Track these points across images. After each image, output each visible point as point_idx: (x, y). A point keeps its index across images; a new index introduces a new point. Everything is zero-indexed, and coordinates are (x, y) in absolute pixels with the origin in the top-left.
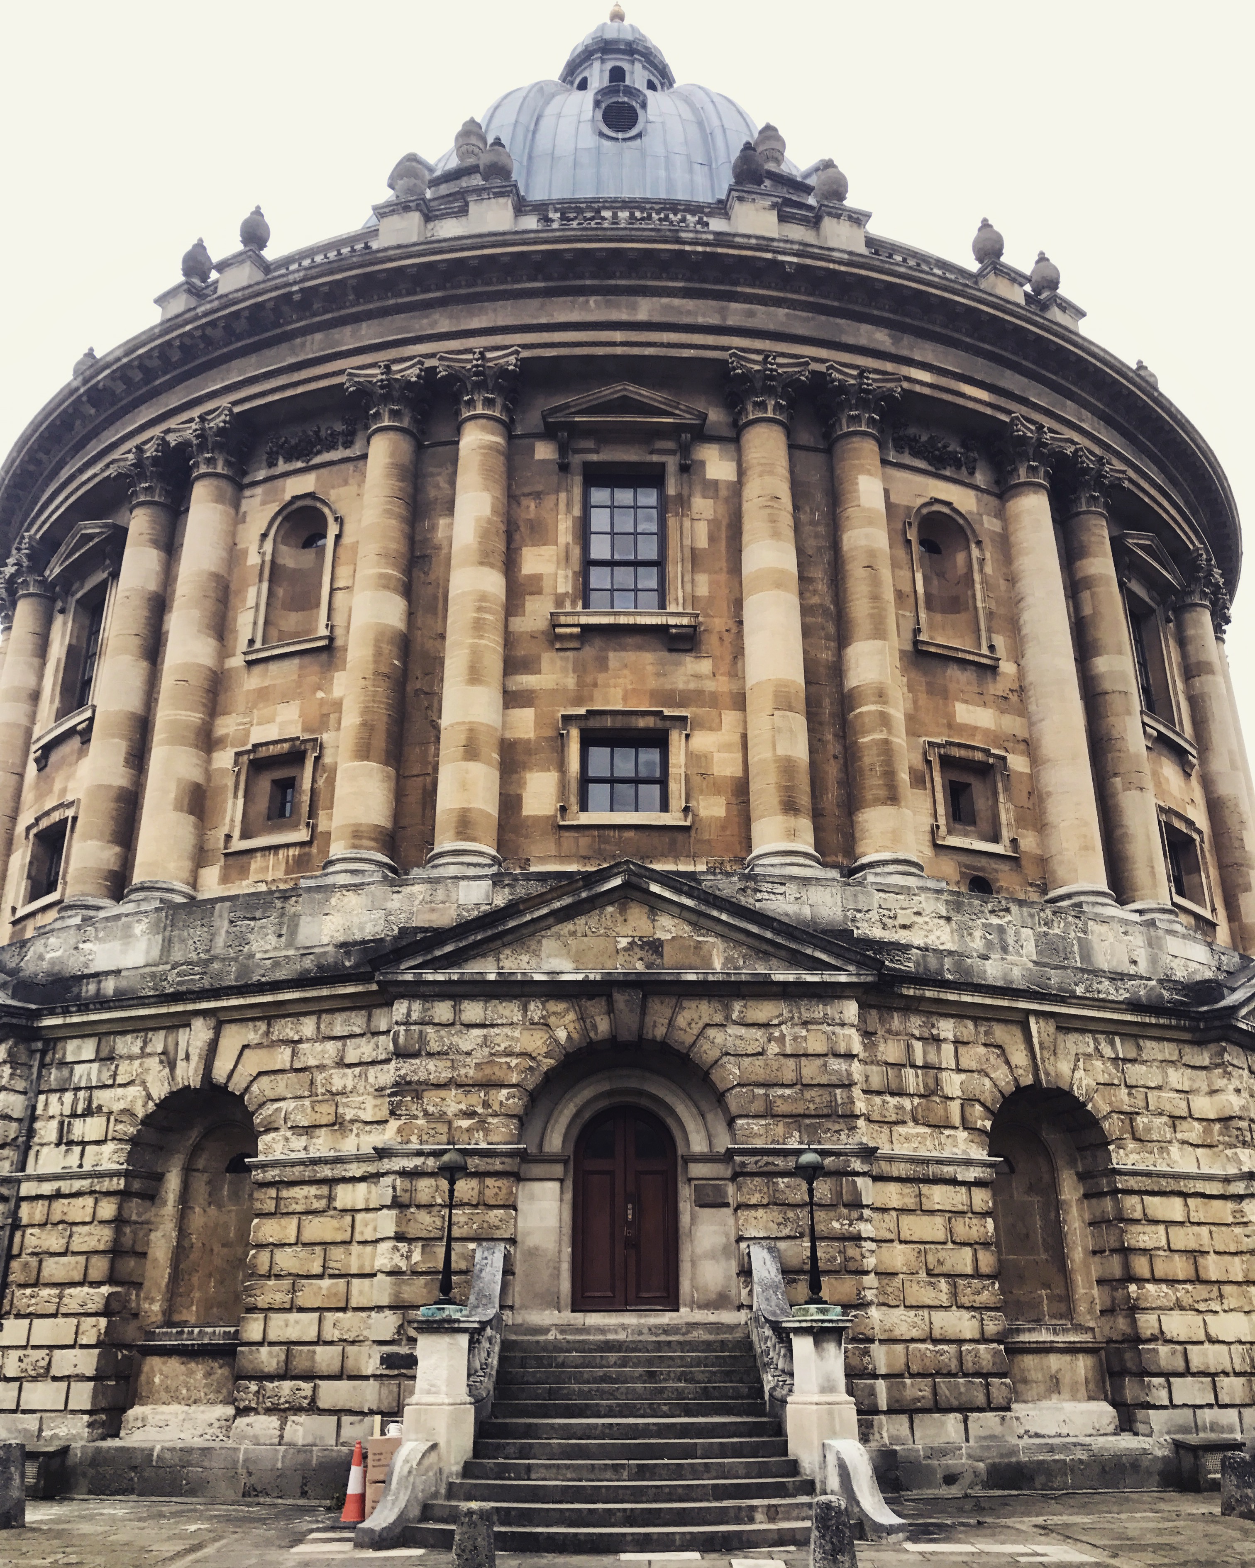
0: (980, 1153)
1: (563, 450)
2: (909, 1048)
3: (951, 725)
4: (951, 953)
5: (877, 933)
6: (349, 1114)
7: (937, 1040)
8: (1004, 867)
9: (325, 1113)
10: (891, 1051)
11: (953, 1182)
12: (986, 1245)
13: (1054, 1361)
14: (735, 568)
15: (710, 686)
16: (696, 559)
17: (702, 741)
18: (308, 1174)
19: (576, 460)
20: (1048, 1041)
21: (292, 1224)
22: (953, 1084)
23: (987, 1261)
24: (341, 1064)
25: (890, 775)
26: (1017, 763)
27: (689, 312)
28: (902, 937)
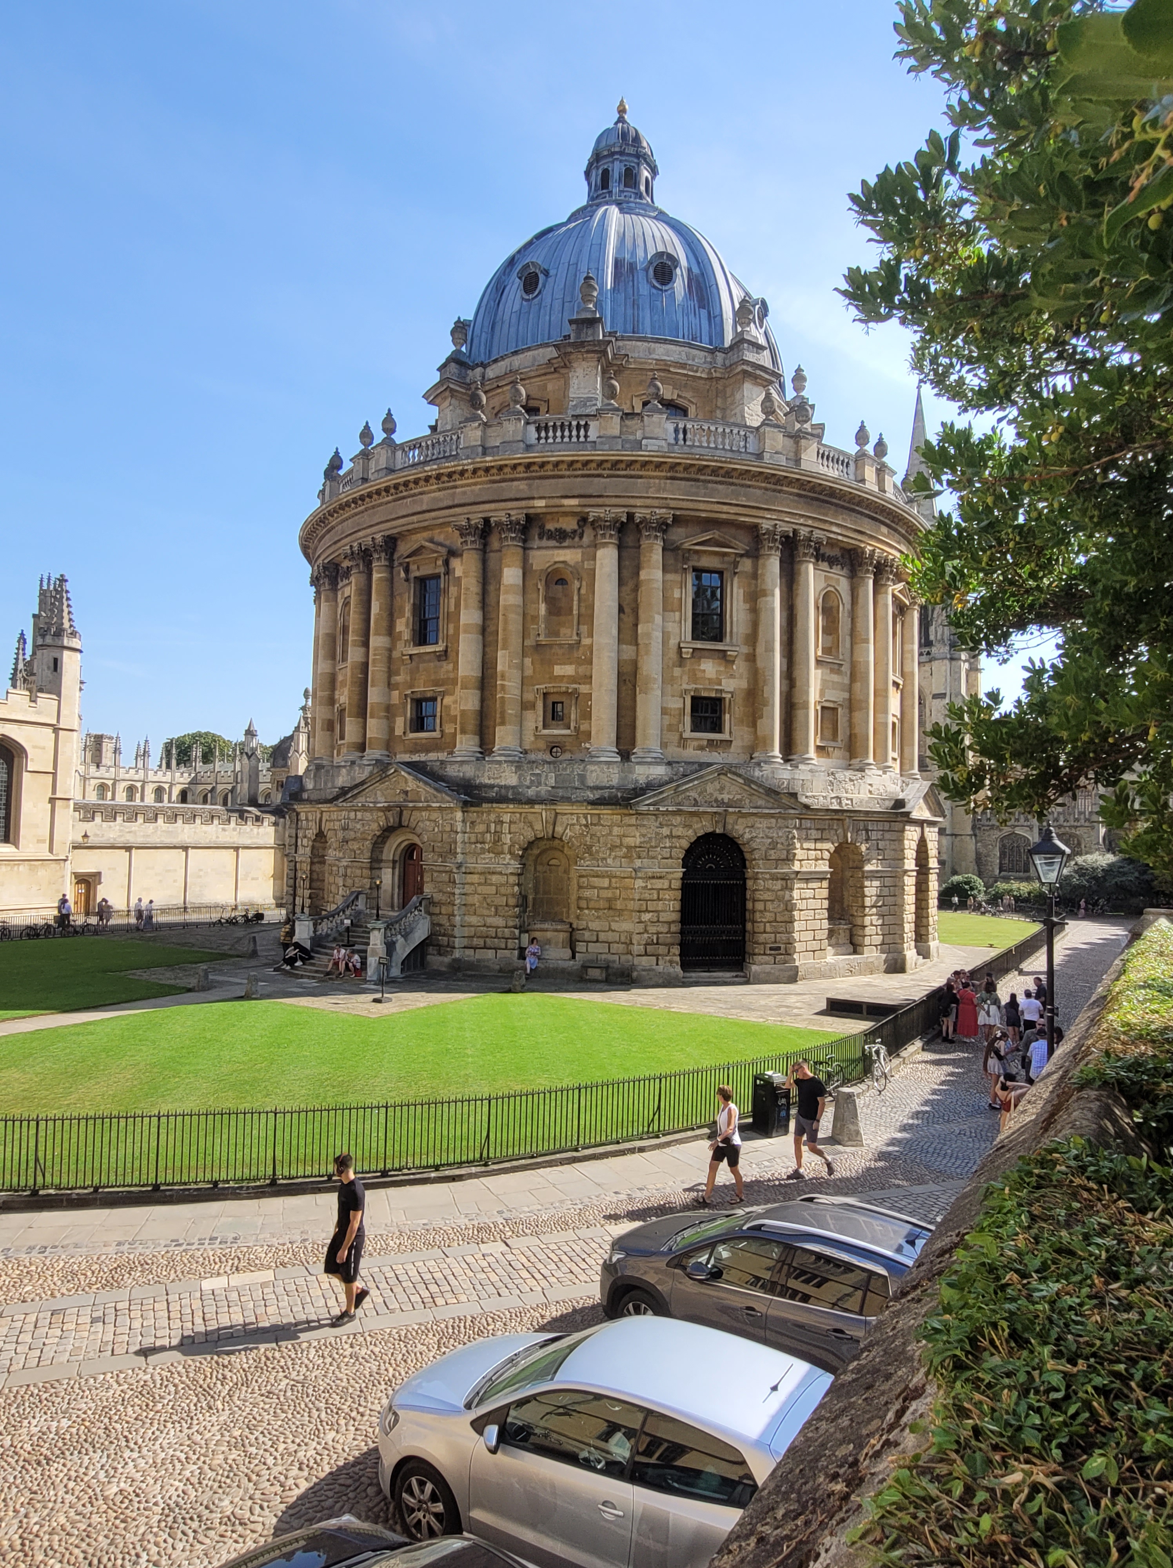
0: (513, 863)
1: (406, 572)
2: (488, 826)
3: (551, 678)
4: (513, 787)
5: (487, 781)
7: (502, 822)
8: (570, 739)
10: (481, 828)
11: (501, 873)
12: (513, 895)
13: (549, 934)
15: (449, 676)
16: (450, 617)
17: (448, 700)
19: (412, 575)
20: (551, 821)
22: (507, 839)
23: (512, 901)
25: (503, 713)
26: (583, 689)
27: (441, 500)
28: (497, 782)
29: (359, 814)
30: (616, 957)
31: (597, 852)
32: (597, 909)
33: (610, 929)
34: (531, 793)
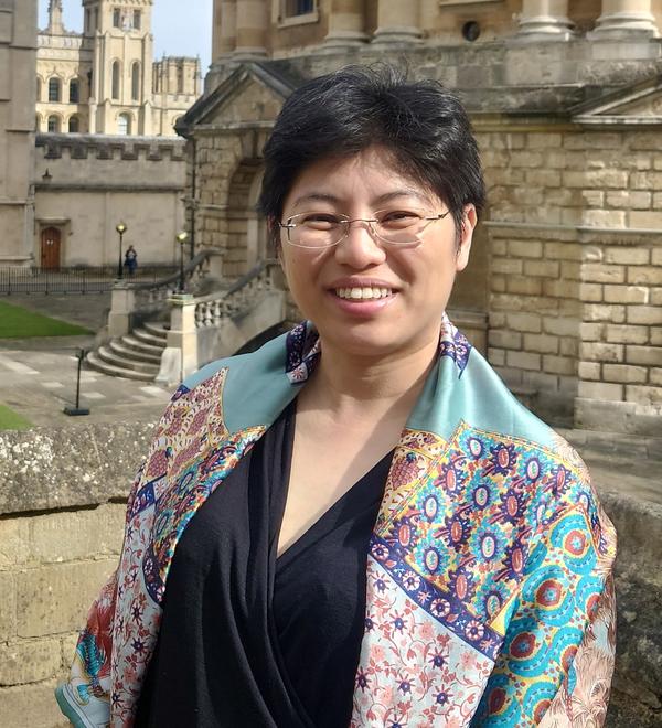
30: (553, 380)
31: (522, 197)
32: (523, 295)
33: (543, 331)
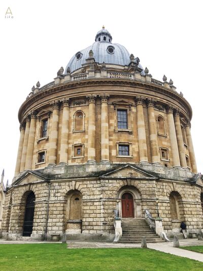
0: (168, 199)
1: (115, 107)
3: (162, 145)
5: (156, 172)
6: (95, 193)
7: (163, 185)
8: (168, 163)
9: (92, 193)
10: (159, 187)
11: (166, 203)
12: (169, 210)
13: (176, 224)
14: (137, 124)
15: (134, 139)
16: (132, 122)
17: (133, 146)
18: (90, 201)
19: (116, 108)
20: (175, 185)
21: (88, 207)
22: (165, 191)
23: (169, 212)
24: (93, 187)
25: (157, 152)
26: (170, 149)
28: (159, 173)
29: (110, 181)
32: (189, 215)
33: (192, 221)
34: (169, 177)
